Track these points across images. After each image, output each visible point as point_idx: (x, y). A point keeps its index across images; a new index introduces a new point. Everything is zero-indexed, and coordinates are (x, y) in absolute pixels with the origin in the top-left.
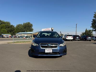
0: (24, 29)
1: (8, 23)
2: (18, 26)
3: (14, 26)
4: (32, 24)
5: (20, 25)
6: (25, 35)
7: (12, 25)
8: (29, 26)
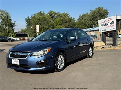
0: (91, 22)
1: (66, 15)
2: (82, 18)
3: (73, 19)
4: (107, 11)
5: (84, 15)
6: (91, 32)
7: (71, 18)
8: (100, 15)
